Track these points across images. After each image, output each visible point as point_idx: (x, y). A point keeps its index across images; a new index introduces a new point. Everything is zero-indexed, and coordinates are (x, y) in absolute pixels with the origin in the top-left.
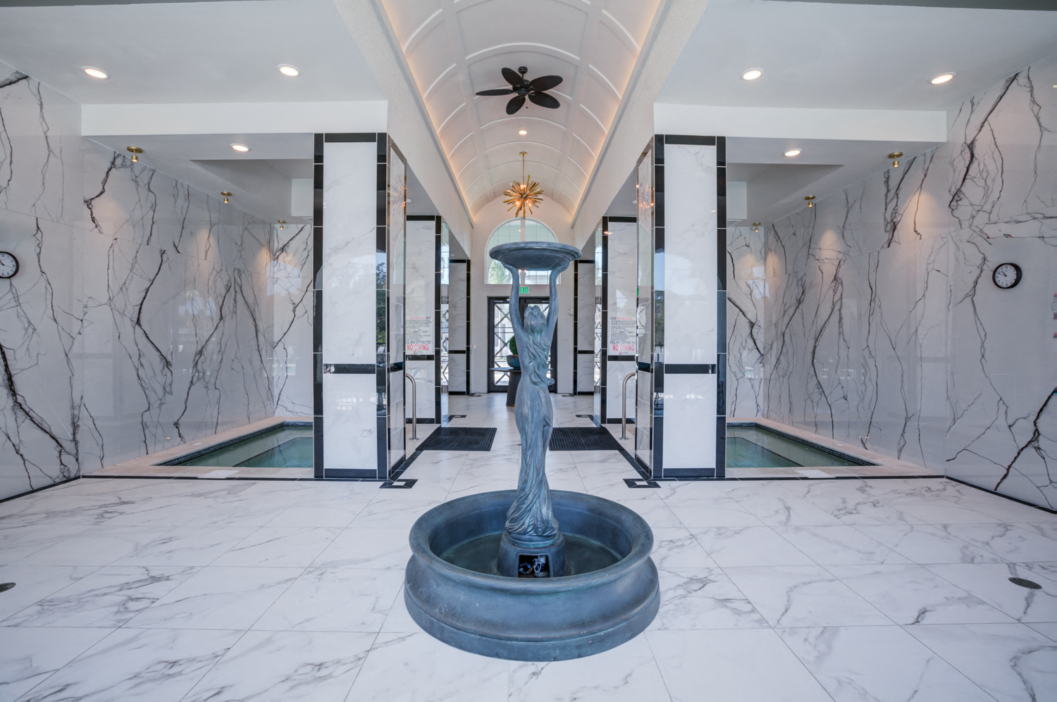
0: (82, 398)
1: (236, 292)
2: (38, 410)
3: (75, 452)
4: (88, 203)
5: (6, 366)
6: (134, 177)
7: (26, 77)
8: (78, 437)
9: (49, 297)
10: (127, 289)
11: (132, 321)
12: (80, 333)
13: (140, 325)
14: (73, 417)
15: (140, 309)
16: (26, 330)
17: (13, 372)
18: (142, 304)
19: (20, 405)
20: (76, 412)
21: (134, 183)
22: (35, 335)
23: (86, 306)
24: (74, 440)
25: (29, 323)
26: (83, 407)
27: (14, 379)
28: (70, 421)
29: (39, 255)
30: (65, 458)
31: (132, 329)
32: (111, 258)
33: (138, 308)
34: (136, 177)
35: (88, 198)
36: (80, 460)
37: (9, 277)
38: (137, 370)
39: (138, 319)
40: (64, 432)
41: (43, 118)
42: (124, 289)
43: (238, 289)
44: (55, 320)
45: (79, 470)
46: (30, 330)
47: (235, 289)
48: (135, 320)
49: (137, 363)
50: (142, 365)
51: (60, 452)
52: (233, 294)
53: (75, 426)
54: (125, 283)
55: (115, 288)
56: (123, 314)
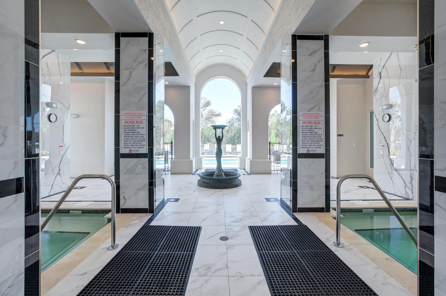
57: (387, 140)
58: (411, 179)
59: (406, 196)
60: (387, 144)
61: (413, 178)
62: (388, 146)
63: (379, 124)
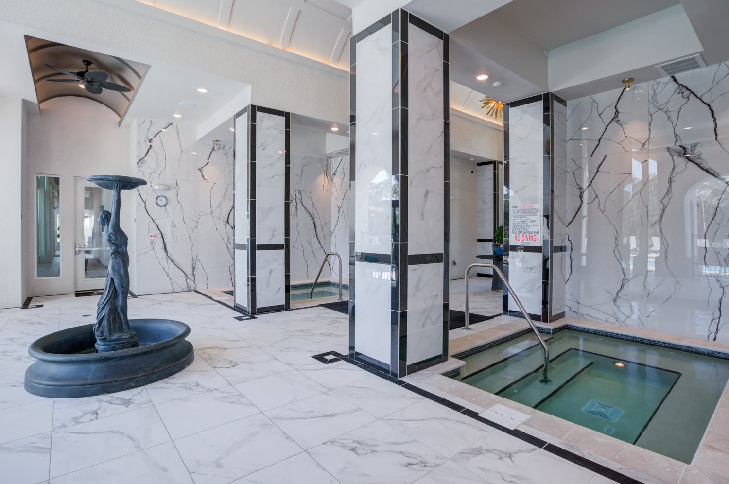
0: (197, 256)
1: (297, 203)
2: (177, 260)
3: (193, 279)
4: (200, 170)
5: (164, 241)
6: (225, 153)
7: (172, 124)
8: (195, 273)
9: (182, 212)
10: (221, 207)
11: (224, 221)
12: (196, 228)
13: (229, 223)
14: (193, 264)
15: (229, 215)
16: (172, 226)
17: (166, 243)
18: (230, 213)
19: (169, 257)
20: (194, 262)
21: (225, 156)
22: (175, 229)
23: (199, 216)
24: (193, 274)
25: (173, 224)
26: (197, 260)
27: (166, 246)
28: (191, 266)
29: (177, 195)
30: (188, 281)
31: (224, 225)
32: (212, 193)
33: (227, 215)
34: (226, 152)
35: (200, 167)
36: (196, 283)
37: (165, 205)
38: (227, 245)
39: (228, 220)
40: (189, 271)
41: (179, 138)
42: (219, 207)
43: (298, 201)
44: (184, 222)
45: (195, 287)
46: (174, 226)
47: (296, 201)
48: (226, 221)
49: (227, 242)
50: (230, 243)
51: (187, 278)
52: (295, 204)
53: (194, 268)
54: (220, 204)
55: (214, 206)
56: (219, 218)
57: (160, 229)
58: (193, 269)
59: (187, 289)
60: (161, 233)
61: (195, 268)
62: (162, 236)
63: (146, 207)
